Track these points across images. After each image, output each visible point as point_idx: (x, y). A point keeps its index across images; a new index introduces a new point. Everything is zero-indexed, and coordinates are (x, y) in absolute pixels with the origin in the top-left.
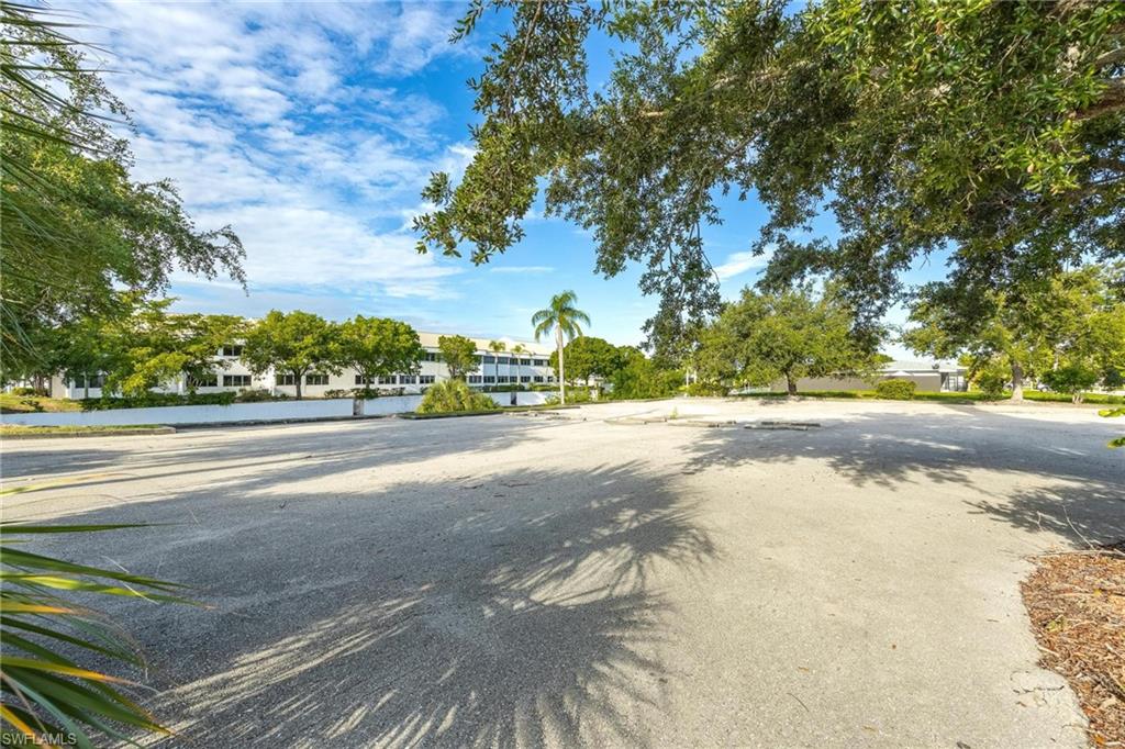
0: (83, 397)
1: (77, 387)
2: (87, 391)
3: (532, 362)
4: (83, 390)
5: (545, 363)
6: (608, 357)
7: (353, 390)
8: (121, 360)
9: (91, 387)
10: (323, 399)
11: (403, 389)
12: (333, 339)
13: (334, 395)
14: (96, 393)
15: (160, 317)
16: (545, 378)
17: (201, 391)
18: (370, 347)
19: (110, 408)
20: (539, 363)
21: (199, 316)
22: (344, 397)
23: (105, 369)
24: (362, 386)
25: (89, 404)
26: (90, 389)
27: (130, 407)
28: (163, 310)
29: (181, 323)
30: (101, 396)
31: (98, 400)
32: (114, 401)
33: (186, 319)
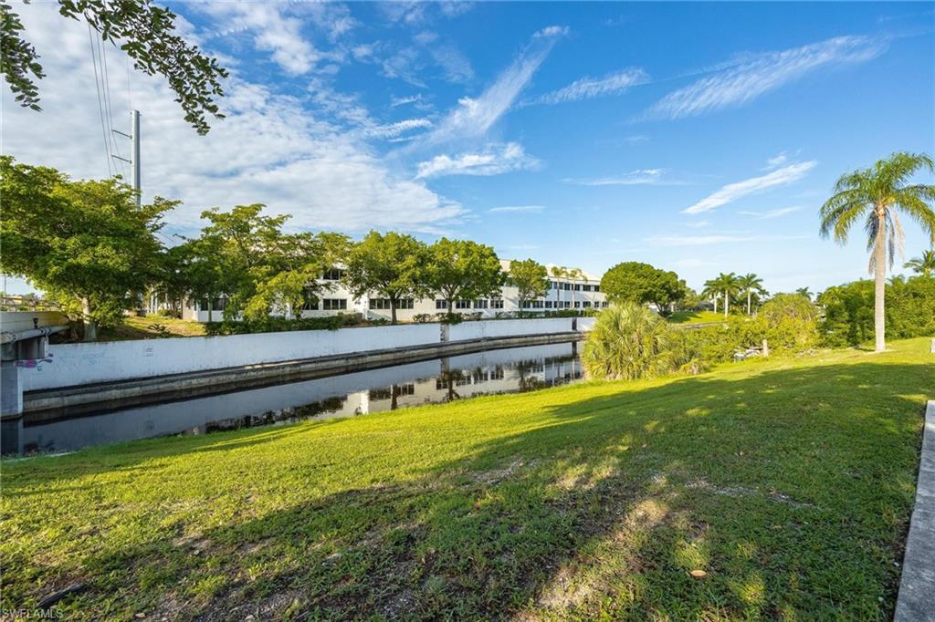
0: (207, 320)
1: (202, 310)
2: (210, 314)
3: (581, 288)
4: (207, 312)
5: (593, 289)
6: (660, 282)
7: (438, 315)
8: (241, 279)
9: (214, 309)
10: (412, 323)
11: (480, 313)
12: (430, 261)
13: (421, 320)
14: (218, 316)
15: (274, 236)
16: (593, 303)
17: (307, 314)
18: (462, 270)
19: (231, 334)
20: (587, 288)
21: (309, 235)
22: (429, 322)
23: (226, 290)
24: (446, 311)
25: (213, 329)
26: (213, 312)
27: (249, 332)
28: (277, 228)
29: (293, 242)
30: (222, 320)
31: (220, 324)
32: (235, 325)
33: (298, 238)
